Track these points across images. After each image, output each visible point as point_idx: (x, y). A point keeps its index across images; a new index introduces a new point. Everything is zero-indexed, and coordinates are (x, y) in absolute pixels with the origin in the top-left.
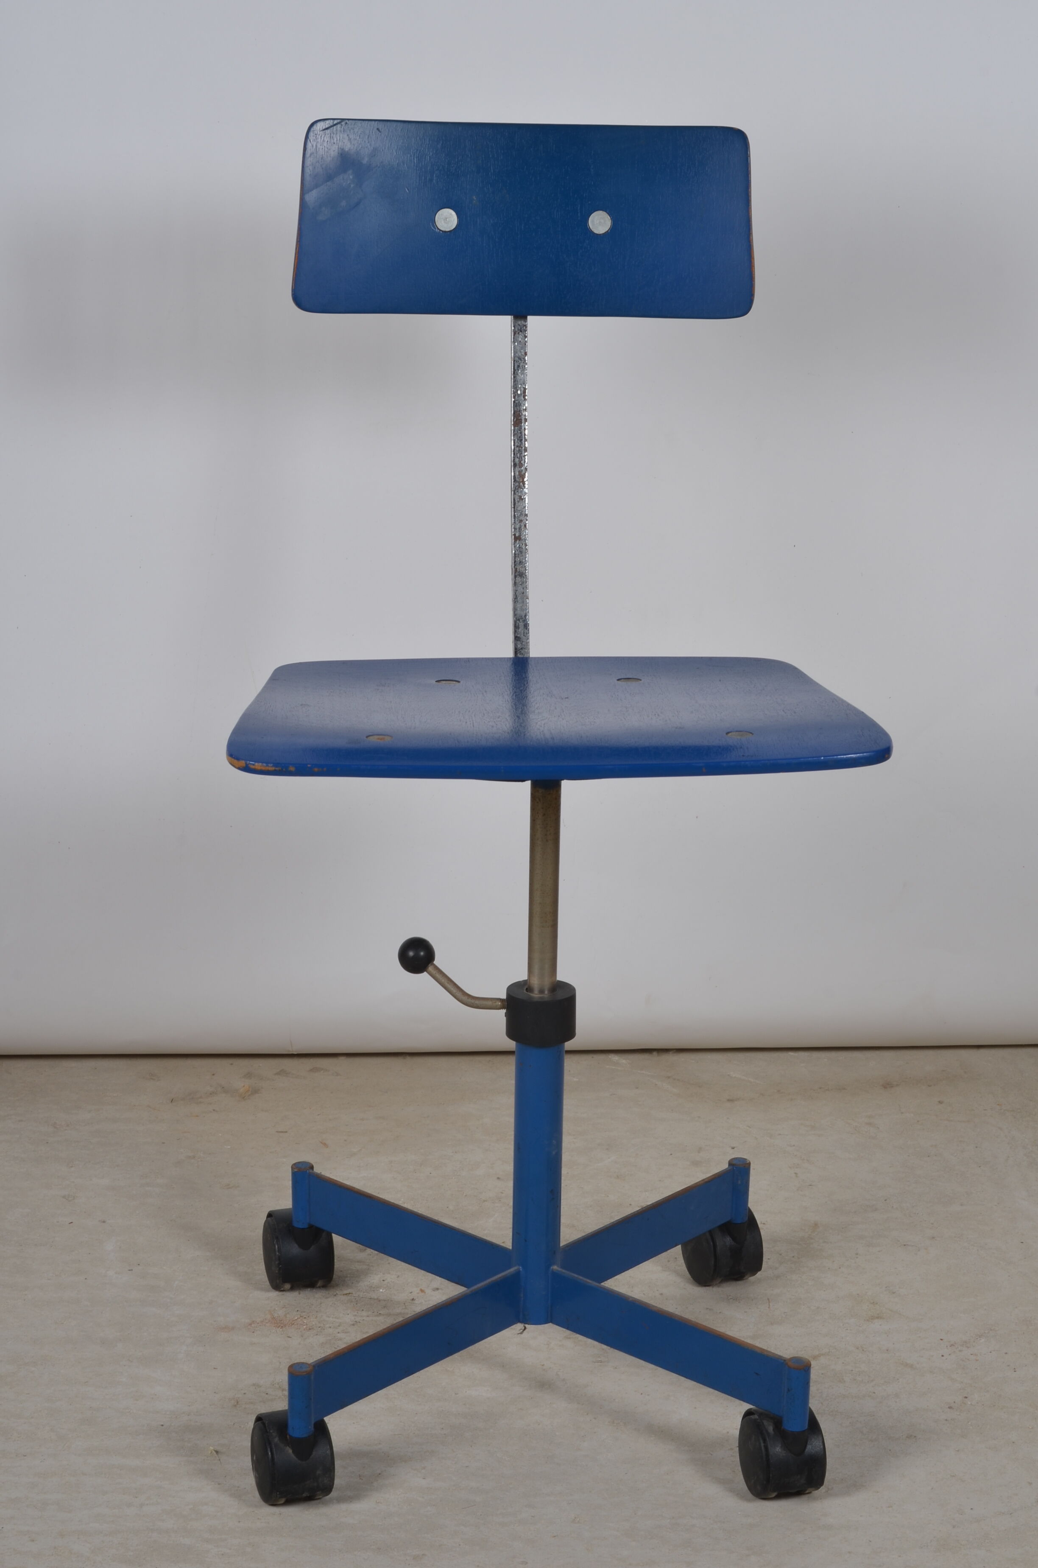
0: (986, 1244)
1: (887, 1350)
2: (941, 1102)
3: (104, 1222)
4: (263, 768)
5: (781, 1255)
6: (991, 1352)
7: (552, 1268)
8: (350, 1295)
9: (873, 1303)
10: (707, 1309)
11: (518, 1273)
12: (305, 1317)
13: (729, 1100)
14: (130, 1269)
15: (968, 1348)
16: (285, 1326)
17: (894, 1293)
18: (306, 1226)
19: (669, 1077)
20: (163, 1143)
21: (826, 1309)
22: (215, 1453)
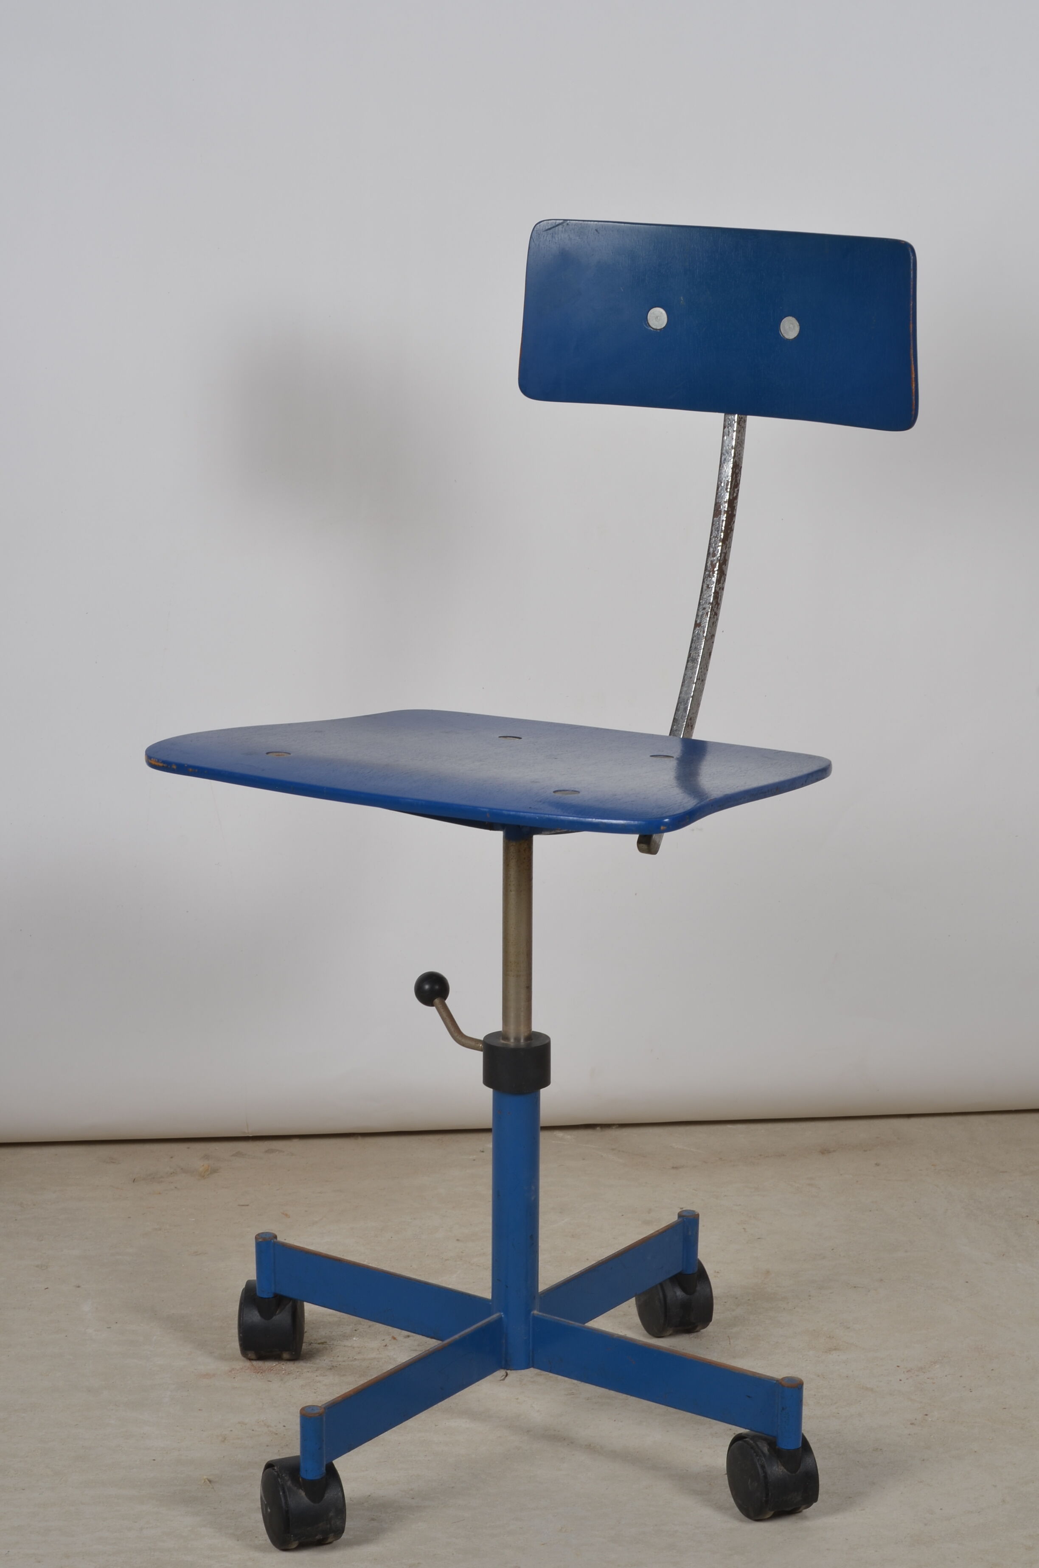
0: (933, 1285)
1: (847, 1377)
2: (877, 1165)
3: (79, 1287)
5: (737, 1298)
6: (946, 1376)
7: (532, 1313)
9: (830, 1337)
11: (498, 1320)
13: (673, 1168)
14: (109, 1327)
15: (924, 1373)
16: (265, 1371)
17: (849, 1328)
18: (271, 1295)
19: (613, 1149)
20: (129, 1217)
21: (784, 1343)
22: (208, 1482)
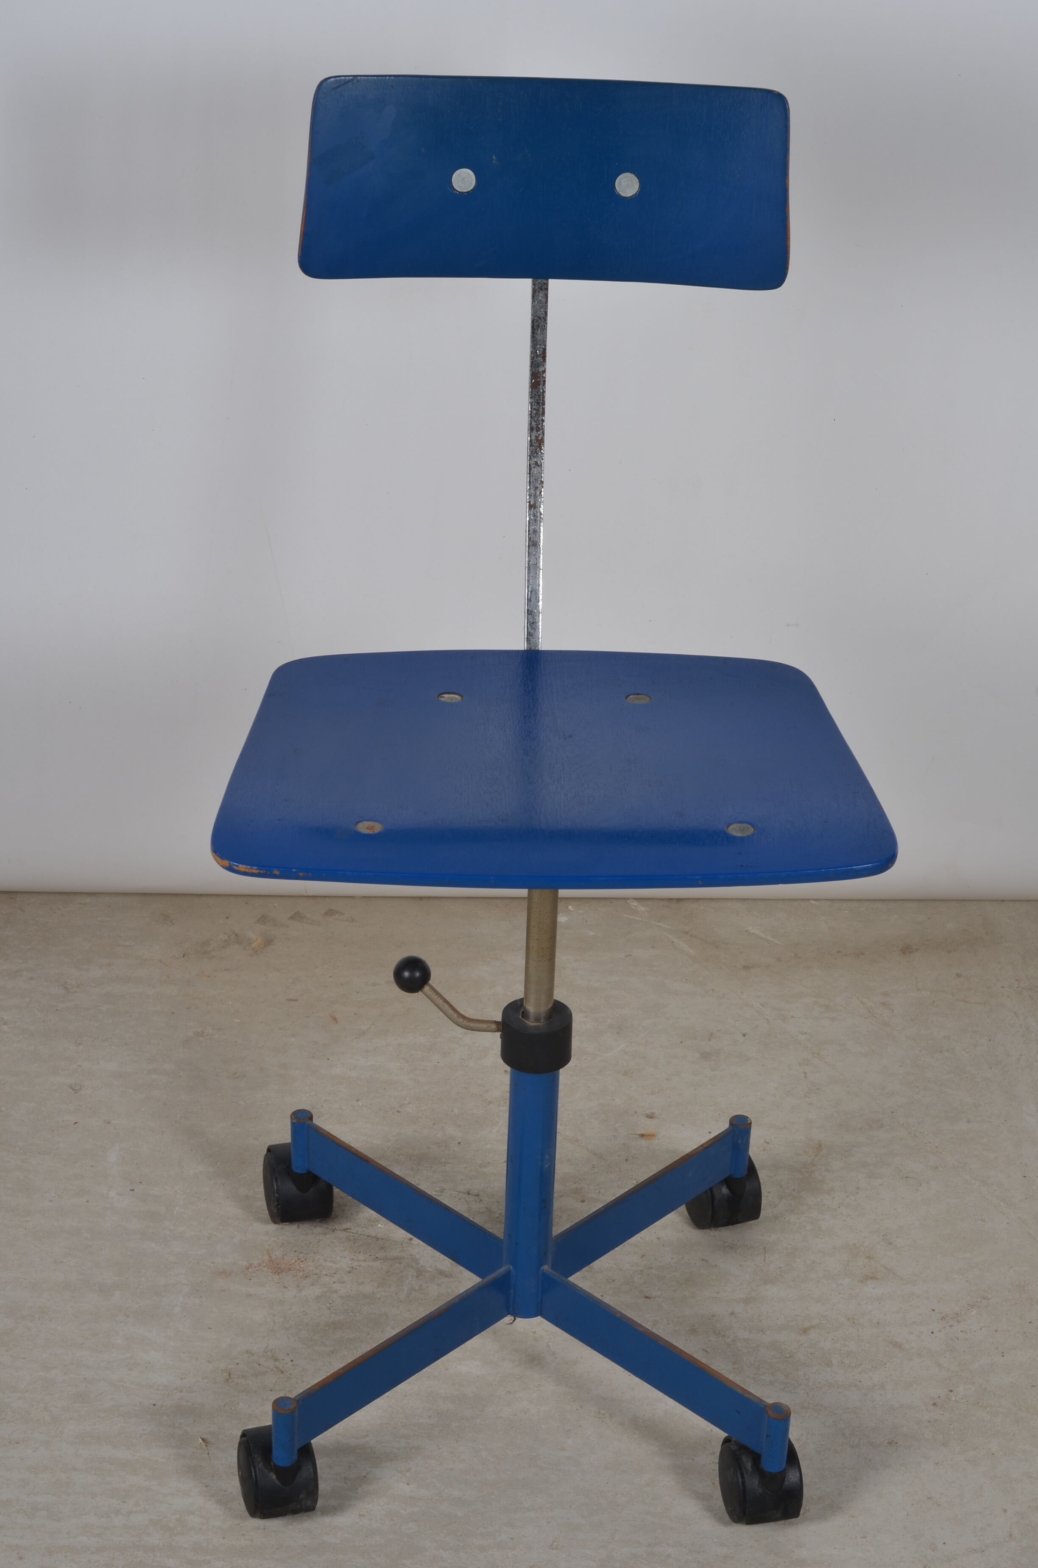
0: (988, 1178)
2: (958, 976)
3: (109, 1123)
4: (247, 871)
6: (981, 1329)
7: (542, 1268)
8: (348, 1230)
9: (869, 1257)
10: (703, 1260)
11: (508, 1274)
12: (302, 1259)
13: (744, 967)
14: (132, 1189)
15: (959, 1322)
16: (282, 1271)
17: (891, 1244)
18: (304, 1172)
19: (686, 933)
20: (173, 1013)
21: (821, 1263)
22: (204, 1446)
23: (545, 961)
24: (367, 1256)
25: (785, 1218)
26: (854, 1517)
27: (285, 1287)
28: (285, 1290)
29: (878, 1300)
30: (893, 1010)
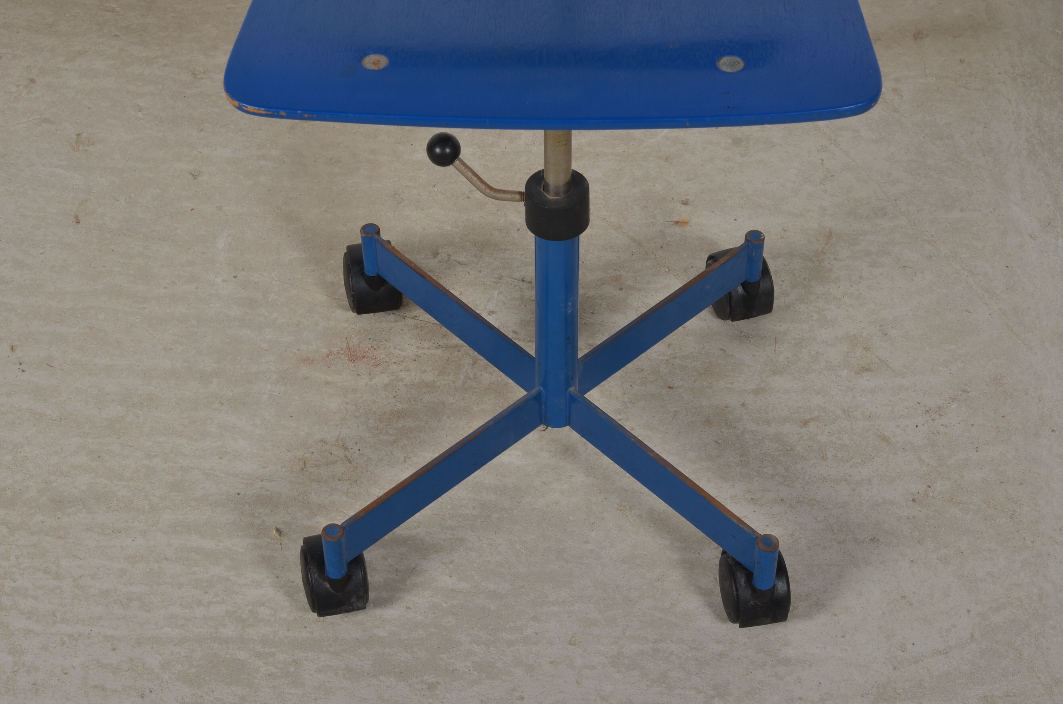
0: (976, 268)
1: (870, 416)
4: (256, 111)
7: (570, 389)
8: (417, 318)
9: (866, 348)
10: (721, 349)
12: (375, 347)
14: (235, 275)
15: (941, 415)
16: (357, 359)
17: (886, 334)
21: (824, 354)
23: (561, 146)
24: (431, 344)
25: (795, 308)
26: (836, 615)
27: (359, 375)
28: (358, 378)
29: (872, 392)
30: (902, 97)
